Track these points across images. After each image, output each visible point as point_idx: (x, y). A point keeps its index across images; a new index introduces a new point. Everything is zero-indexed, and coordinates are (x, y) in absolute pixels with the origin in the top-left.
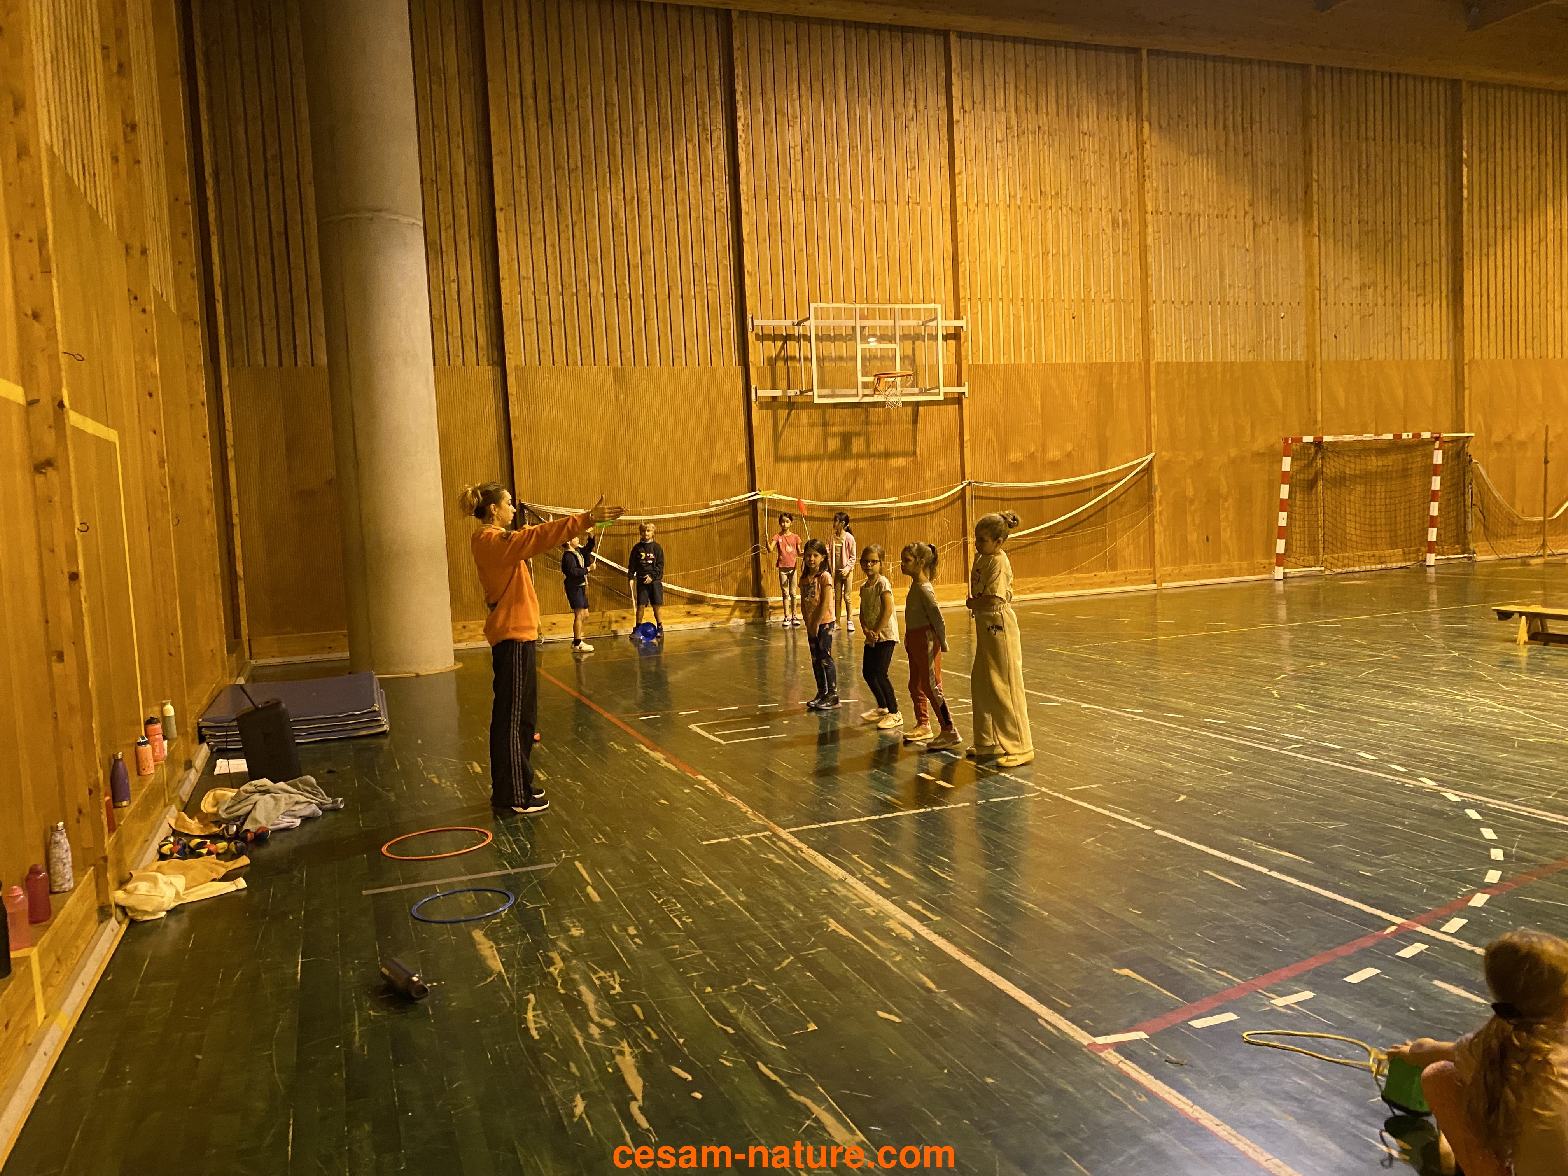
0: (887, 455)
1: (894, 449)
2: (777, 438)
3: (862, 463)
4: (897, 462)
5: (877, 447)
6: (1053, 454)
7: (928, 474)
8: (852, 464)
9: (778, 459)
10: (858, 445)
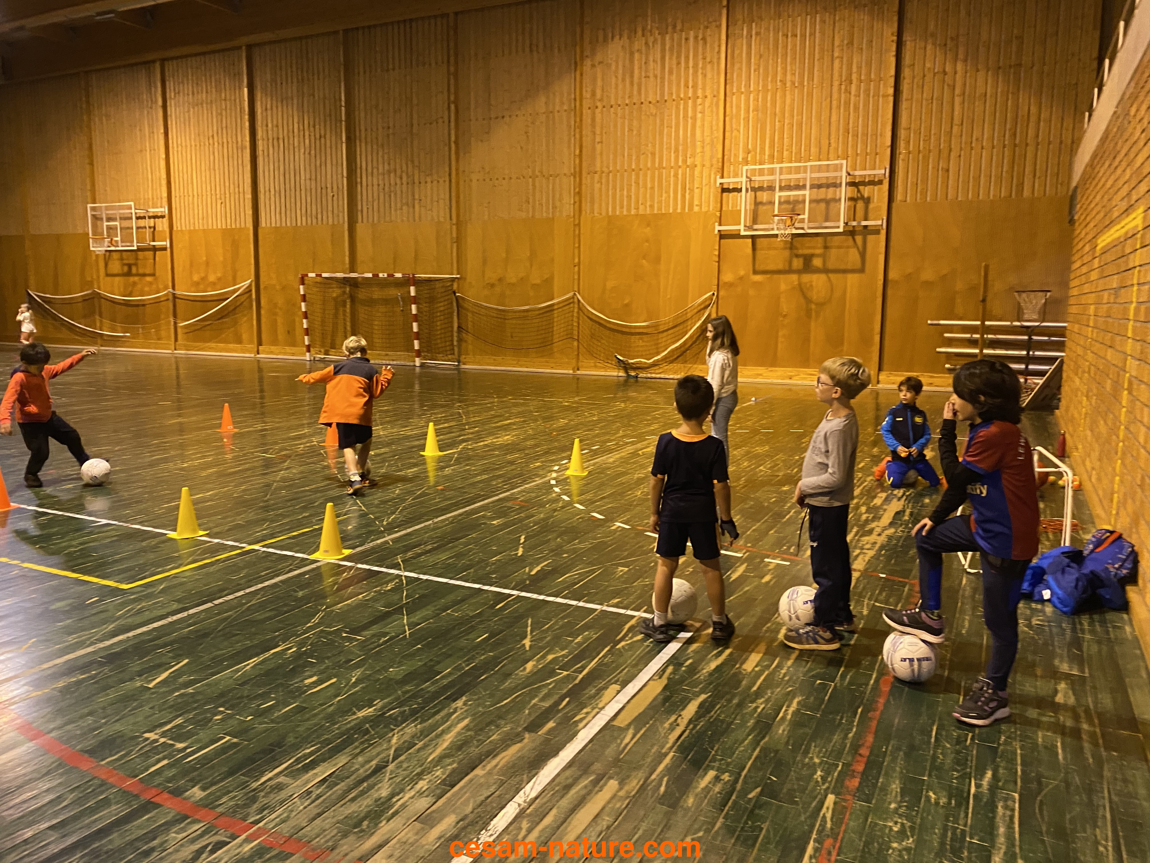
0: (144, 275)
1: (148, 272)
2: (106, 265)
3: (136, 279)
4: (149, 279)
5: (141, 271)
6: (212, 278)
7: (161, 286)
8: (132, 279)
9: (107, 275)
10: (134, 270)
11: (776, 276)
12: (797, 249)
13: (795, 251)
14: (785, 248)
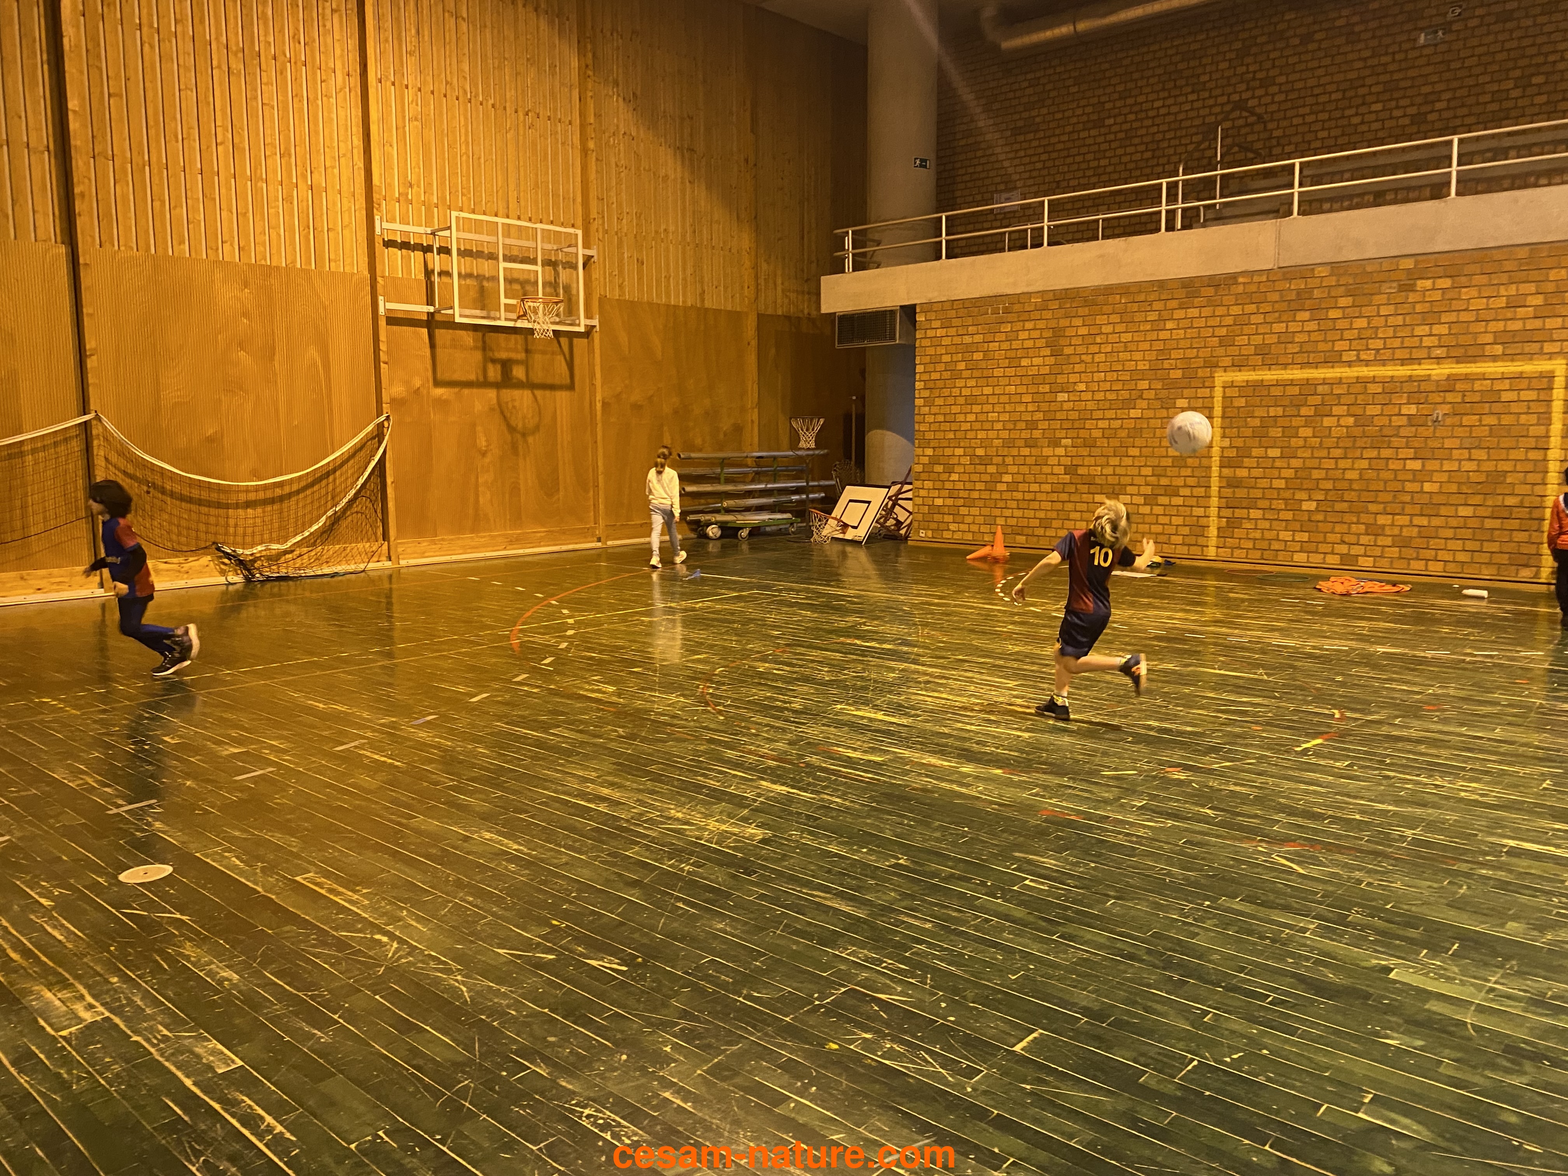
11: (466, 391)
12: (491, 350)
13: (491, 354)
14: (476, 348)
